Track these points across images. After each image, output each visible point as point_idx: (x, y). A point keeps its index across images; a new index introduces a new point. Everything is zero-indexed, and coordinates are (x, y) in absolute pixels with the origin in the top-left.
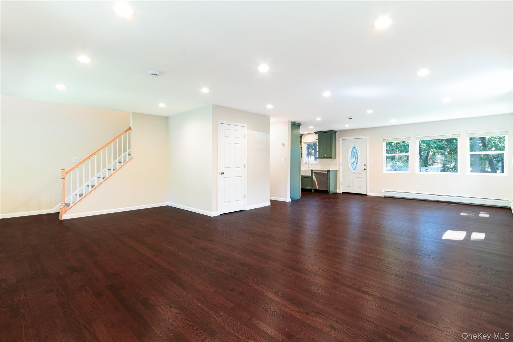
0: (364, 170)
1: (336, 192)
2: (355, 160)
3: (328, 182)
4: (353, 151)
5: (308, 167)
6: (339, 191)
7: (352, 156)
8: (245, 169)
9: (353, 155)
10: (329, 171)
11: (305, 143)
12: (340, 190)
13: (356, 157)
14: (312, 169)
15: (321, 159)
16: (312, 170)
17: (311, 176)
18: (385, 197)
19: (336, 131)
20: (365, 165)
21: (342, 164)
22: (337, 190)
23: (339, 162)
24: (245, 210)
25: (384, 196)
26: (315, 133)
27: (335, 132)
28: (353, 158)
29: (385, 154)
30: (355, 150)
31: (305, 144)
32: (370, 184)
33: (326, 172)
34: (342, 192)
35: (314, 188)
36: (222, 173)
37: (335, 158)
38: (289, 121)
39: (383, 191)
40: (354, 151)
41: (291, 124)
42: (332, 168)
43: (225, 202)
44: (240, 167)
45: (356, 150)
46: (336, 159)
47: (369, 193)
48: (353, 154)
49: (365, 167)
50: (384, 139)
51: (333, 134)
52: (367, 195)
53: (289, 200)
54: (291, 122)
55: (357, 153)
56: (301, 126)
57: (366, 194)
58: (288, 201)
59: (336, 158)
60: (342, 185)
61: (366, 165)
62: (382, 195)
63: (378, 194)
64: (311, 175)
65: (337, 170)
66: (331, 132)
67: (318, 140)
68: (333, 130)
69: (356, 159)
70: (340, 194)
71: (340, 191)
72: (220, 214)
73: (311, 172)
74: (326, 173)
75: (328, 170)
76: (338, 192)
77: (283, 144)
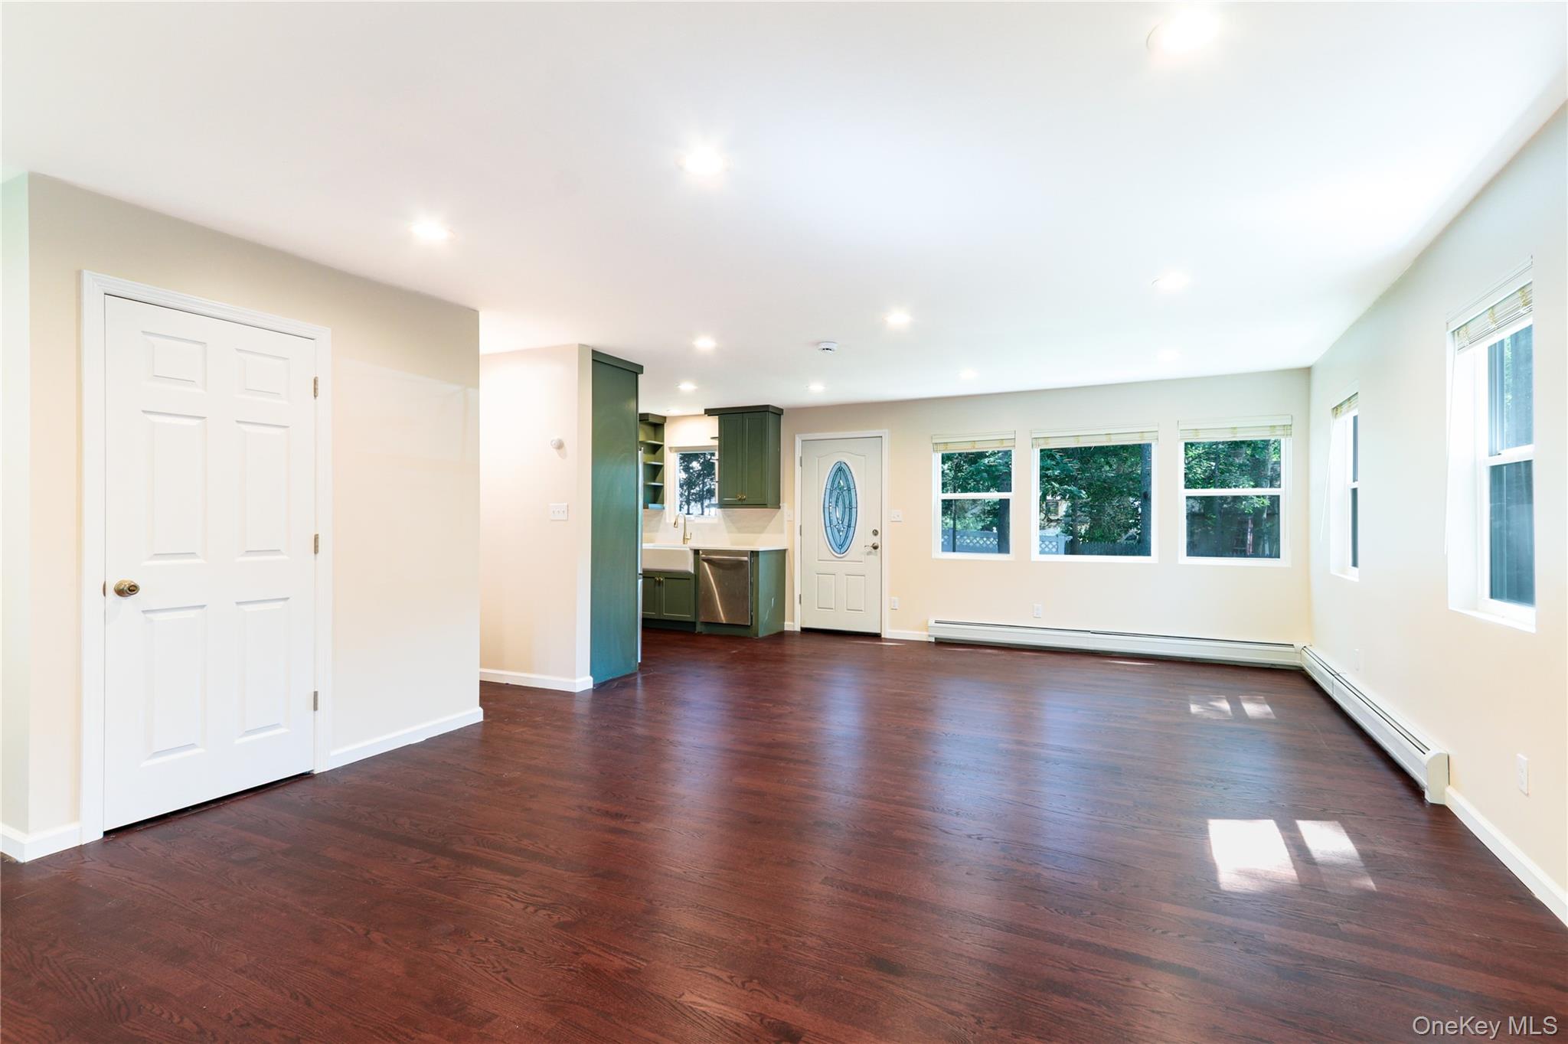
0: (873, 550)
1: (779, 629)
2: (844, 513)
3: (752, 594)
4: (836, 483)
5: (684, 538)
6: (793, 624)
7: (834, 499)
8: (315, 559)
9: (838, 499)
10: (754, 554)
11: (676, 451)
12: (794, 621)
13: (847, 502)
14: (697, 546)
15: (730, 511)
16: (696, 552)
17: (693, 572)
18: (941, 643)
19: (782, 410)
20: (875, 533)
21: (801, 526)
22: (784, 621)
23: (792, 522)
24: (315, 772)
25: (936, 638)
26: (709, 412)
27: (778, 412)
28: (836, 505)
29: (938, 496)
30: (843, 477)
31: (676, 454)
32: (893, 598)
33: (746, 558)
34: (799, 630)
35: (702, 618)
36: (127, 591)
37: (777, 505)
38: (582, 347)
39: (932, 622)
40: (841, 482)
41: (593, 360)
42: (764, 542)
43: (157, 754)
44: (277, 551)
45: (847, 480)
46: (780, 510)
47: (889, 631)
48: (835, 493)
49: (876, 540)
50: (936, 444)
51: (771, 418)
52: (883, 636)
53: (582, 682)
54: (594, 352)
55: (849, 490)
56: (639, 375)
57: (878, 631)
58: (578, 689)
59: (779, 508)
60: (800, 602)
61: (879, 532)
62: (929, 636)
63: (918, 632)
64: (691, 569)
65: (785, 551)
66: (764, 410)
67: (719, 438)
68: (768, 406)
69: (847, 510)
70: (792, 634)
71: (794, 626)
72: (106, 833)
73: (691, 557)
74: (746, 562)
75: (752, 552)
76: (786, 629)
77: (560, 446)
